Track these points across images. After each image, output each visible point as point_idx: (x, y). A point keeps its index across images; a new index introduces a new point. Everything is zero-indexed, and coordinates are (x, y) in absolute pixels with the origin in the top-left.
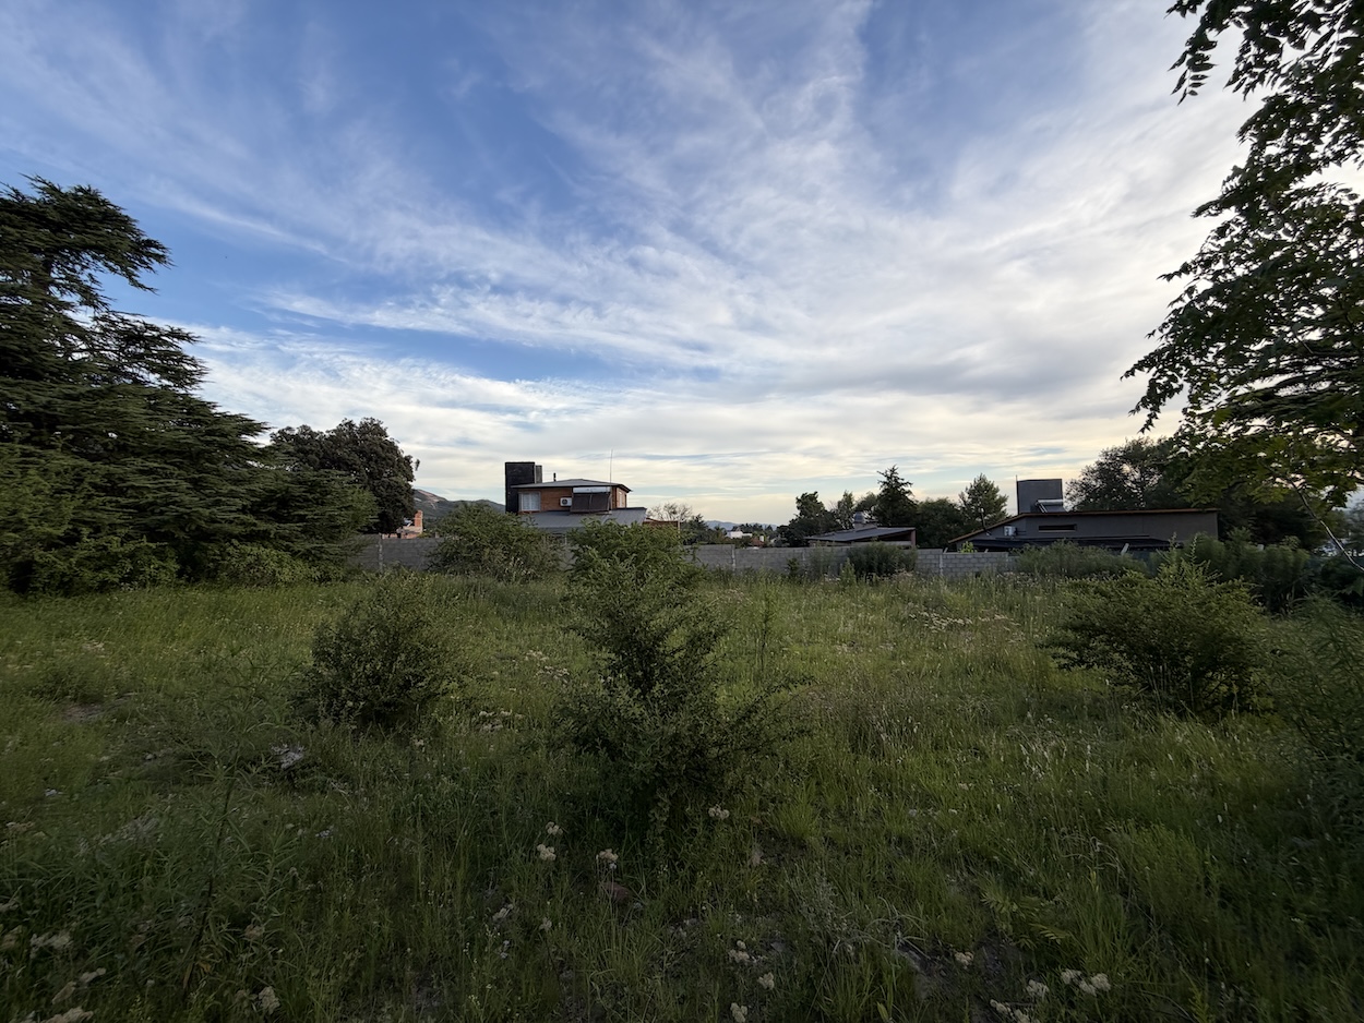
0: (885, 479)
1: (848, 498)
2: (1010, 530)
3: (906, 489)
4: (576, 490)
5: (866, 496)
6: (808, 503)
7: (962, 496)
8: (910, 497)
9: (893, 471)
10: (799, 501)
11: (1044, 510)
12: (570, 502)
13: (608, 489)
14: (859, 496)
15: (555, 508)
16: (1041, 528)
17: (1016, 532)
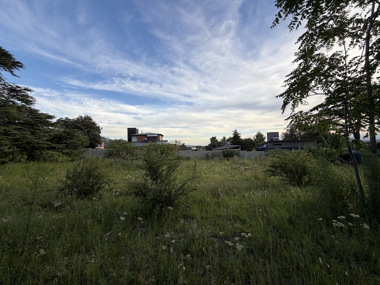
0: (234, 133)
1: (224, 138)
2: (265, 146)
3: (239, 135)
4: (148, 136)
5: (229, 137)
6: (213, 139)
7: (254, 137)
8: (240, 137)
9: (236, 130)
10: (211, 139)
11: (274, 140)
12: (146, 139)
13: (157, 135)
14: (227, 138)
15: (142, 141)
16: (273, 145)
17: (267, 146)
